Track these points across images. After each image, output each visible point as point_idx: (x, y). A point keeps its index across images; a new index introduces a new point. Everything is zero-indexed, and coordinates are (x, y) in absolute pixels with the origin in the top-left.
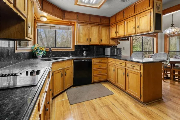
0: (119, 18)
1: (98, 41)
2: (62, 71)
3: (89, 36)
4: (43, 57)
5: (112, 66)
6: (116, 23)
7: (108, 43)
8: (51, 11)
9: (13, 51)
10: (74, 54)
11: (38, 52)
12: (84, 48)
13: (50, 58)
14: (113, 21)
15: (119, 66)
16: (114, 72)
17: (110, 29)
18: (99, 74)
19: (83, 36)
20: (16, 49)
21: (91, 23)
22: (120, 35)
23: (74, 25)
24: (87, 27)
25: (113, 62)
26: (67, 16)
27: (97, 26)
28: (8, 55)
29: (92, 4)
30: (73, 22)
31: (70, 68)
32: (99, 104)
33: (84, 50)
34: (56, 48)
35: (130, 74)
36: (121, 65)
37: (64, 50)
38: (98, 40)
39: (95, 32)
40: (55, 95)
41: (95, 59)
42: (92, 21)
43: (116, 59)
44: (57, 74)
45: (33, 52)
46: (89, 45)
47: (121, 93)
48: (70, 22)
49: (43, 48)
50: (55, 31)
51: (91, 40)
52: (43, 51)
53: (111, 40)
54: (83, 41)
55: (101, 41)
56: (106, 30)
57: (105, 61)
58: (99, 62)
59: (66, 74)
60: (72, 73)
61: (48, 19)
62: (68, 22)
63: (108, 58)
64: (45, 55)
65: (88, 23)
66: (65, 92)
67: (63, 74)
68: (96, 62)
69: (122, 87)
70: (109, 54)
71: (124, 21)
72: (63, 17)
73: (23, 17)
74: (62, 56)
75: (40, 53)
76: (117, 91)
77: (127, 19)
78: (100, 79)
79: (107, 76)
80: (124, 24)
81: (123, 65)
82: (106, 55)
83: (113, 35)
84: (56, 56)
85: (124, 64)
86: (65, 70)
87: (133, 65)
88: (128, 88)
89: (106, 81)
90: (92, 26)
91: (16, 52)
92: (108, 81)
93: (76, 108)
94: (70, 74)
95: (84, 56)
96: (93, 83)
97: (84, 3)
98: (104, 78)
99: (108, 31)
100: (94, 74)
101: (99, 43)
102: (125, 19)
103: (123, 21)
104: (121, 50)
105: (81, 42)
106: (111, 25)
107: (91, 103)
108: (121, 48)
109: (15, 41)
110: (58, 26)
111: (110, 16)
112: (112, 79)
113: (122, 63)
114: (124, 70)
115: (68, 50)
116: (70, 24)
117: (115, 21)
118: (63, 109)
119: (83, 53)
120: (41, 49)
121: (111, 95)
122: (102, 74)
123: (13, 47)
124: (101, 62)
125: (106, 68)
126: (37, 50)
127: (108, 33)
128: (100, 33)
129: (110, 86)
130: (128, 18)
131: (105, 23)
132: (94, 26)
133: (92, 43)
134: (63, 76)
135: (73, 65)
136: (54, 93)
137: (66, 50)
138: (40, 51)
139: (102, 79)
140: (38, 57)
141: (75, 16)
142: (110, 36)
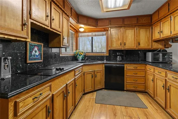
0: (162, 14)
1: (135, 45)
2: (93, 73)
3: (123, 40)
4: (82, 60)
5: (151, 75)
6: (160, 20)
7: (150, 47)
8: (86, 22)
9: (59, 55)
10: (108, 58)
11: (78, 56)
12: (118, 53)
13: (86, 61)
14: (155, 19)
15: (159, 76)
16: (153, 83)
17: (152, 28)
18: (134, 82)
19: (116, 40)
20: (61, 54)
21: (125, 26)
22: (165, 36)
23: (108, 30)
24: (120, 31)
25: (152, 70)
26: (100, 23)
27: (134, 27)
28: (55, 58)
29: (119, 7)
30: (107, 28)
31: (101, 71)
32: (122, 112)
33: (118, 54)
34: (93, 52)
35: (172, 89)
36: (161, 74)
37: (99, 55)
38: (135, 43)
39: (130, 35)
40: (86, 92)
41: (129, 65)
42: (126, 23)
43: (155, 67)
44: (88, 75)
45: (75, 56)
46: (123, 49)
47: (159, 111)
48: (104, 28)
49: (81, 53)
50: (92, 38)
51: (125, 44)
52: (82, 55)
53: (154, 43)
54: (116, 46)
55: (139, 44)
56: (146, 31)
57: (143, 68)
58: (134, 68)
59: (96, 76)
60: (103, 76)
61: (85, 29)
62: (102, 28)
63: (146, 65)
64: (83, 58)
65: (122, 26)
66: (96, 92)
67: (93, 75)
68: (129, 68)
69: (162, 103)
70: (150, 61)
71: (170, 15)
72: (96, 25)
73: (58, 33)
74: (97, 60)
75: (80, 57)
76: (154, 107)
77: (173, 12)
78: (135, 88)
79: (145, 86)
80: (170, 21)
81: (163, 75)
82: (147, 62)
83: (157, 36)
84: (92, 60)
85: (164, 73)
86: (96, 72)
87: (175, 77)
88: (169, 107)
89: (144, 92)
90: (126, 29)
91: (61, 55)
92: (146, 92)
93: (99, 107)
94: (101, 77)
95: (118, 61)
96: (127, 91)
97: (111, 8)
98: (141, 88)
99: (150, 32)
100: (127, 82)
101: (135, 47)
102: (171, 13)
103: (168, 16)
104: (172, 56)
105: (114, 47)
106: (153, 23)
107: (114, 108)
108: (172, 53)
109: (60, 49)
110: (94, 33)
111: (151, 13)
112: (151, 91)
113: (161, 72)
114: (164, 81)
115: (102, 55)
116: (104, 30)
117: (158, 18)
118: (88, 105)
119: (117, 57)
120: (80, 54)
121: (142, 109)
122: (138, 82)
123: (59, 52)
124: (136, 69)
125: (145, 77)
126: (77, 54)
127: (150, 34)
128: (137, 36)
129: (147, 99)
130: (175, 11)
131: (145, 22)
132: (129, 29)
133: (126, 48)
134: (93, 77)
135: (104, 69)
136: (85, 90)
137: (100, 55)
138: (80, 55)
139: (138, 89)
140: (79, 60)
141: (108, 21)
142: (152, 38)
